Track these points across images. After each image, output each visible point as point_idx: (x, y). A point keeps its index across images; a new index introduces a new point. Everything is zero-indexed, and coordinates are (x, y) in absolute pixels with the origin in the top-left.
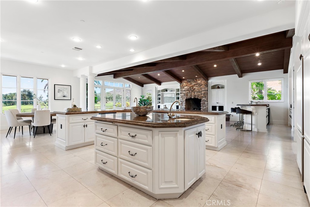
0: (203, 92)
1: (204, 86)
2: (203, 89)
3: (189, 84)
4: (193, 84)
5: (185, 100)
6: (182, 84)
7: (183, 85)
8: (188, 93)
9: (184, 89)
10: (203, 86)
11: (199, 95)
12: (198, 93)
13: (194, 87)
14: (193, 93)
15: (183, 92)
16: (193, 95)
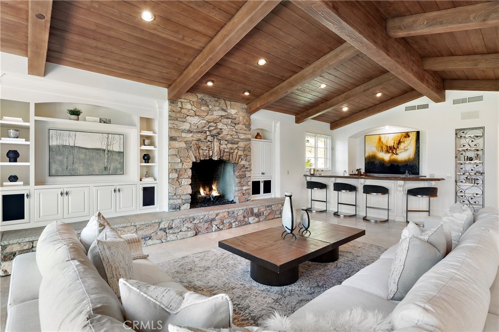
0: (241, 144)
1: (244, 127)
2: (242, 136)
3: (204, 111)
4: (217, 113)
5: (190, 165)
6: (179, 105)
7: (183, 111)
8: (199, 140)
9: (186, 126)
10: (240, 126)
11: (232, 151)
12: (230, 146)
13: (220, 126)
14: (216, 144)
15: (184, 135)
16: (216, 149)
